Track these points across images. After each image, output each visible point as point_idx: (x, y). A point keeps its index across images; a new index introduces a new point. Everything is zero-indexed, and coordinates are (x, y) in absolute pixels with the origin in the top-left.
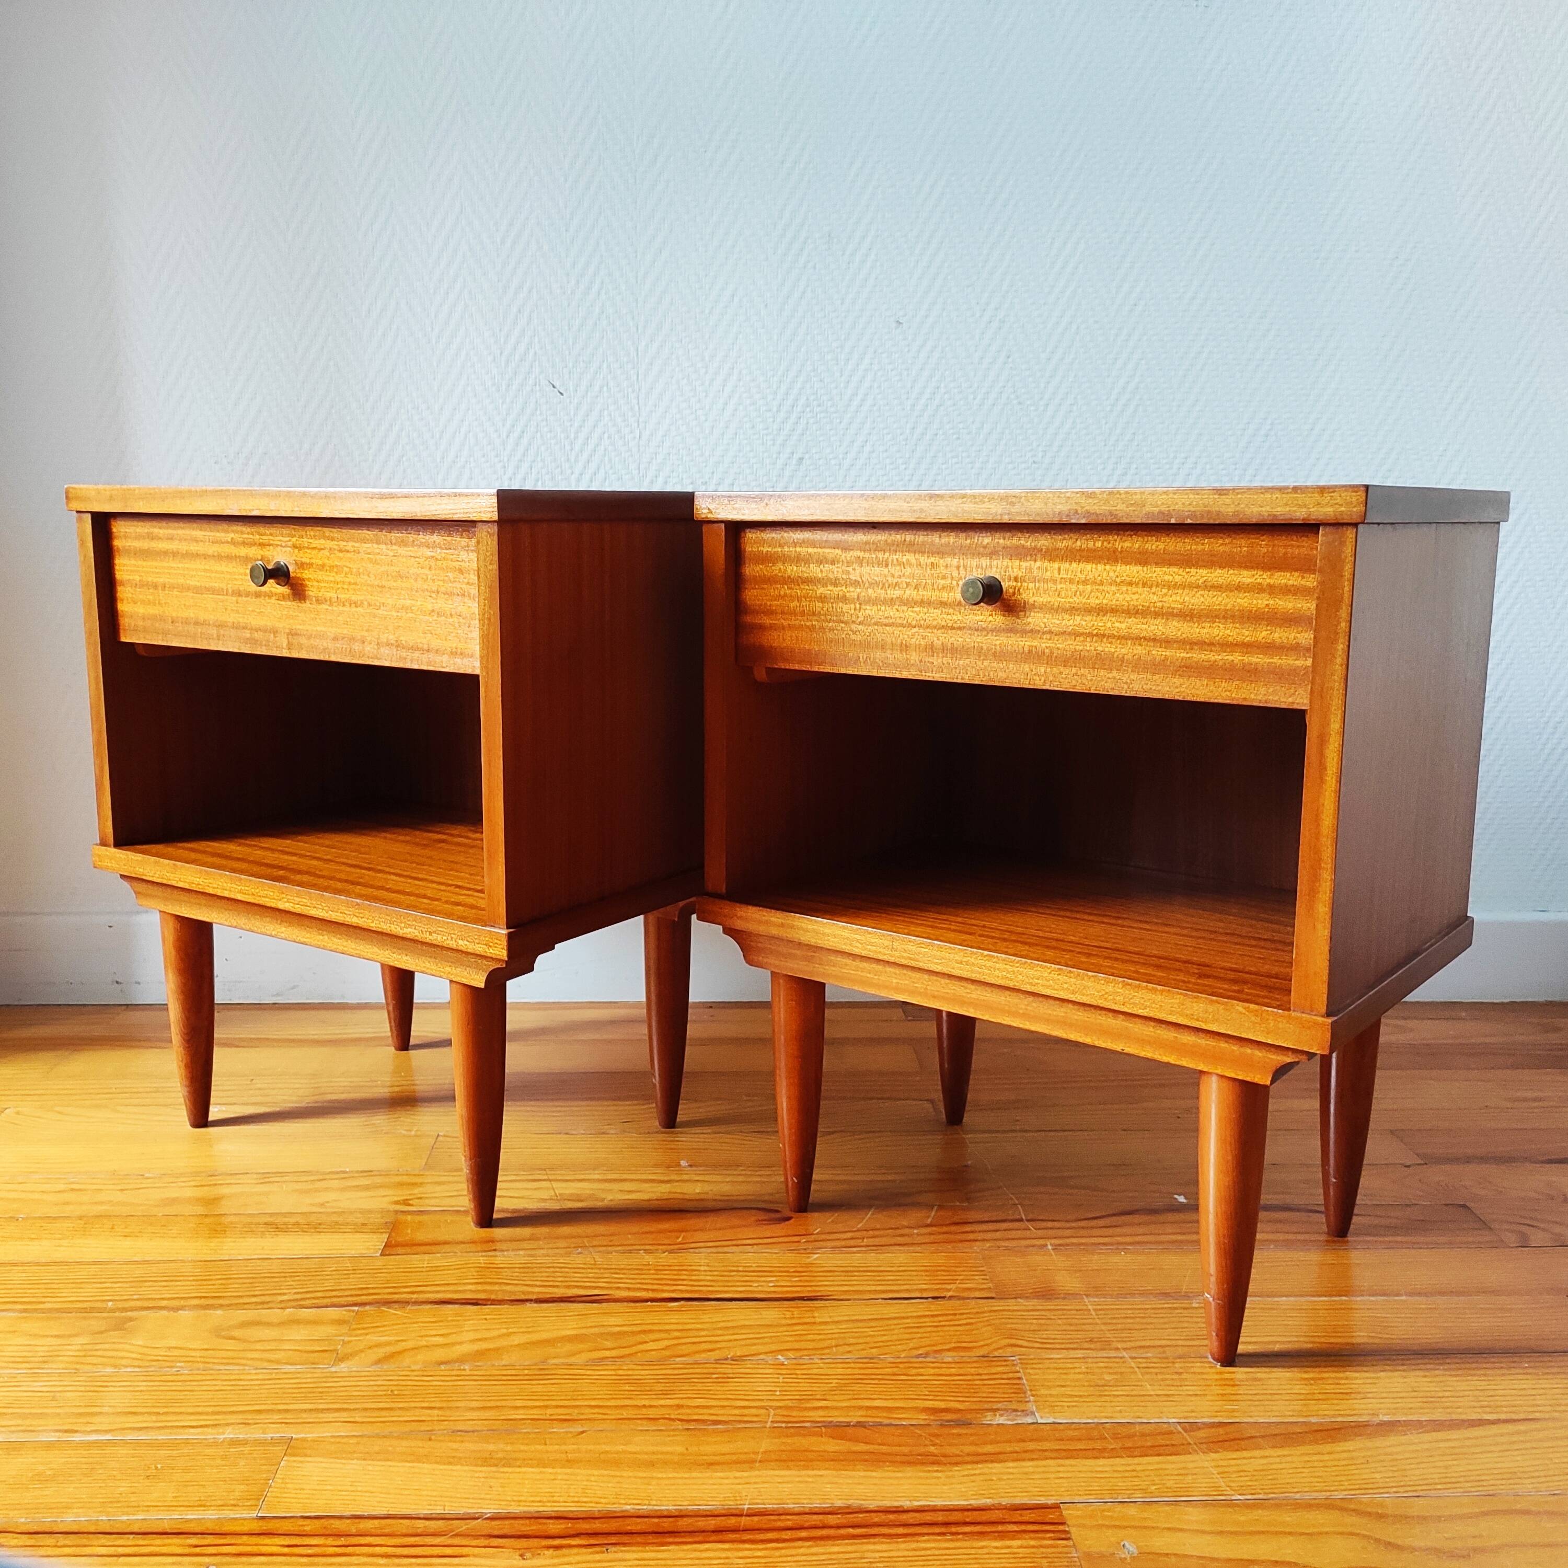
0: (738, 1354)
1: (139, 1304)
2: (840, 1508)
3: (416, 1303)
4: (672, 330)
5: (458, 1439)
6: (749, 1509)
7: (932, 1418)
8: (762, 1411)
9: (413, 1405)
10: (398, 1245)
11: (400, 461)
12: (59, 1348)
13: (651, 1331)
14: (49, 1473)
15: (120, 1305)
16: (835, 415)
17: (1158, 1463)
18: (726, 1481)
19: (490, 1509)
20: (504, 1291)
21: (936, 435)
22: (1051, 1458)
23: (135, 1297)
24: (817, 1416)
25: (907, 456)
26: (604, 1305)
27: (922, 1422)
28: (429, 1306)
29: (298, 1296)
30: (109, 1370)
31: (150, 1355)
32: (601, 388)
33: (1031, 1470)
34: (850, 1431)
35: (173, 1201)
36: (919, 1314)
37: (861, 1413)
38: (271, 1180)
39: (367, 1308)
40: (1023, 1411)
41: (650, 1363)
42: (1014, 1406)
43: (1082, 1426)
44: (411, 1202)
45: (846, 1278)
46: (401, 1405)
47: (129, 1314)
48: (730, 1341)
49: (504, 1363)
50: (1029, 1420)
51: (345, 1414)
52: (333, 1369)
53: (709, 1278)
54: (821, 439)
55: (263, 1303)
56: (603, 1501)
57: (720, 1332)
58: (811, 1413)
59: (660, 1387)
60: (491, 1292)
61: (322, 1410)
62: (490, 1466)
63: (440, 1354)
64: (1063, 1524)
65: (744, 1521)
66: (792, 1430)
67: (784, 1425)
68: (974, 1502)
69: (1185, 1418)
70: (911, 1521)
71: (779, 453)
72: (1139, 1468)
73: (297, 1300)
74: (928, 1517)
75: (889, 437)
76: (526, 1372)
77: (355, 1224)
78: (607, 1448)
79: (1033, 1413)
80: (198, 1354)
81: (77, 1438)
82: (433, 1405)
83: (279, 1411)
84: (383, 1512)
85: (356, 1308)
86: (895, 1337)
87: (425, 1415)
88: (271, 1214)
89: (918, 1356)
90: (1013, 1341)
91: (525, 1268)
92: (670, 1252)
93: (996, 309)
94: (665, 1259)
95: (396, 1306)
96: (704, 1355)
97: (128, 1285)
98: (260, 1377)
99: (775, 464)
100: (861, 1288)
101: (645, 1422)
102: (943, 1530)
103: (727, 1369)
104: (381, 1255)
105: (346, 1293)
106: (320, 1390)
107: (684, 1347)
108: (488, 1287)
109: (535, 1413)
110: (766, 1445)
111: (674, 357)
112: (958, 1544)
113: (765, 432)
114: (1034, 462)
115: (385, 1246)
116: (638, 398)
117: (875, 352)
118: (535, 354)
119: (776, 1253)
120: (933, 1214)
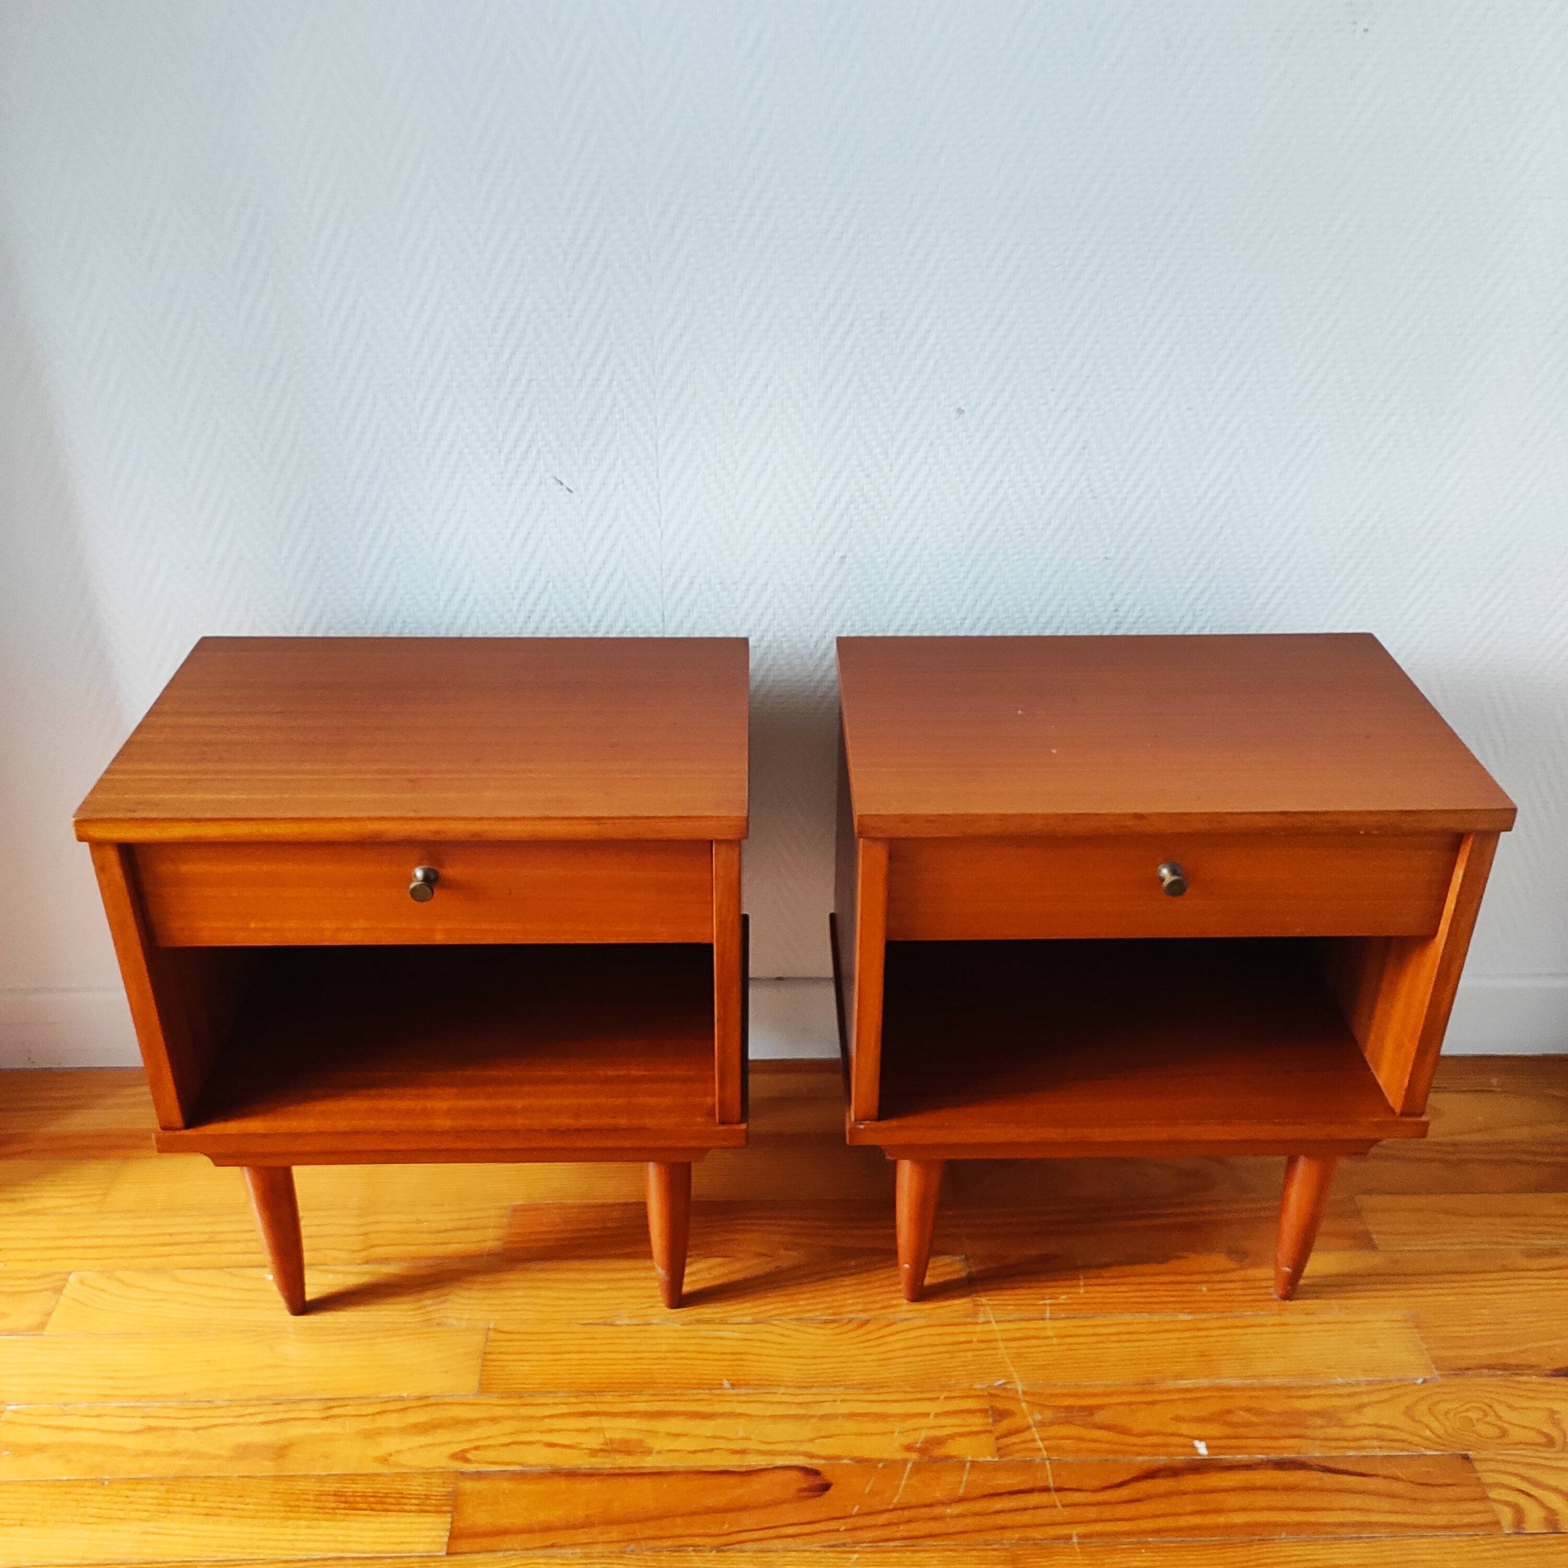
4: (696, 423)
10: (462, 1535)
11: (392, 564)
16: (882, 512)
21: (997, 531)
25: (963, 552)
32: (617, 485)
38: (332, 1412)
44: (466, 1456)
54: (867, 536)
71: (819, 552)
75: (944, 533)
77: (419, 1497)
92: (718, 1548)
93: (1075, 395)
99: (813, 562)
104: (449, 1554)
111: (698, 452)
113: (803, 530)
114: (1106, 558)
115: (450, 1538)
116: (658, 496)
117: (931, 445)
118: (539, 452)
119: (818, 1552)
120: (965, 1478)
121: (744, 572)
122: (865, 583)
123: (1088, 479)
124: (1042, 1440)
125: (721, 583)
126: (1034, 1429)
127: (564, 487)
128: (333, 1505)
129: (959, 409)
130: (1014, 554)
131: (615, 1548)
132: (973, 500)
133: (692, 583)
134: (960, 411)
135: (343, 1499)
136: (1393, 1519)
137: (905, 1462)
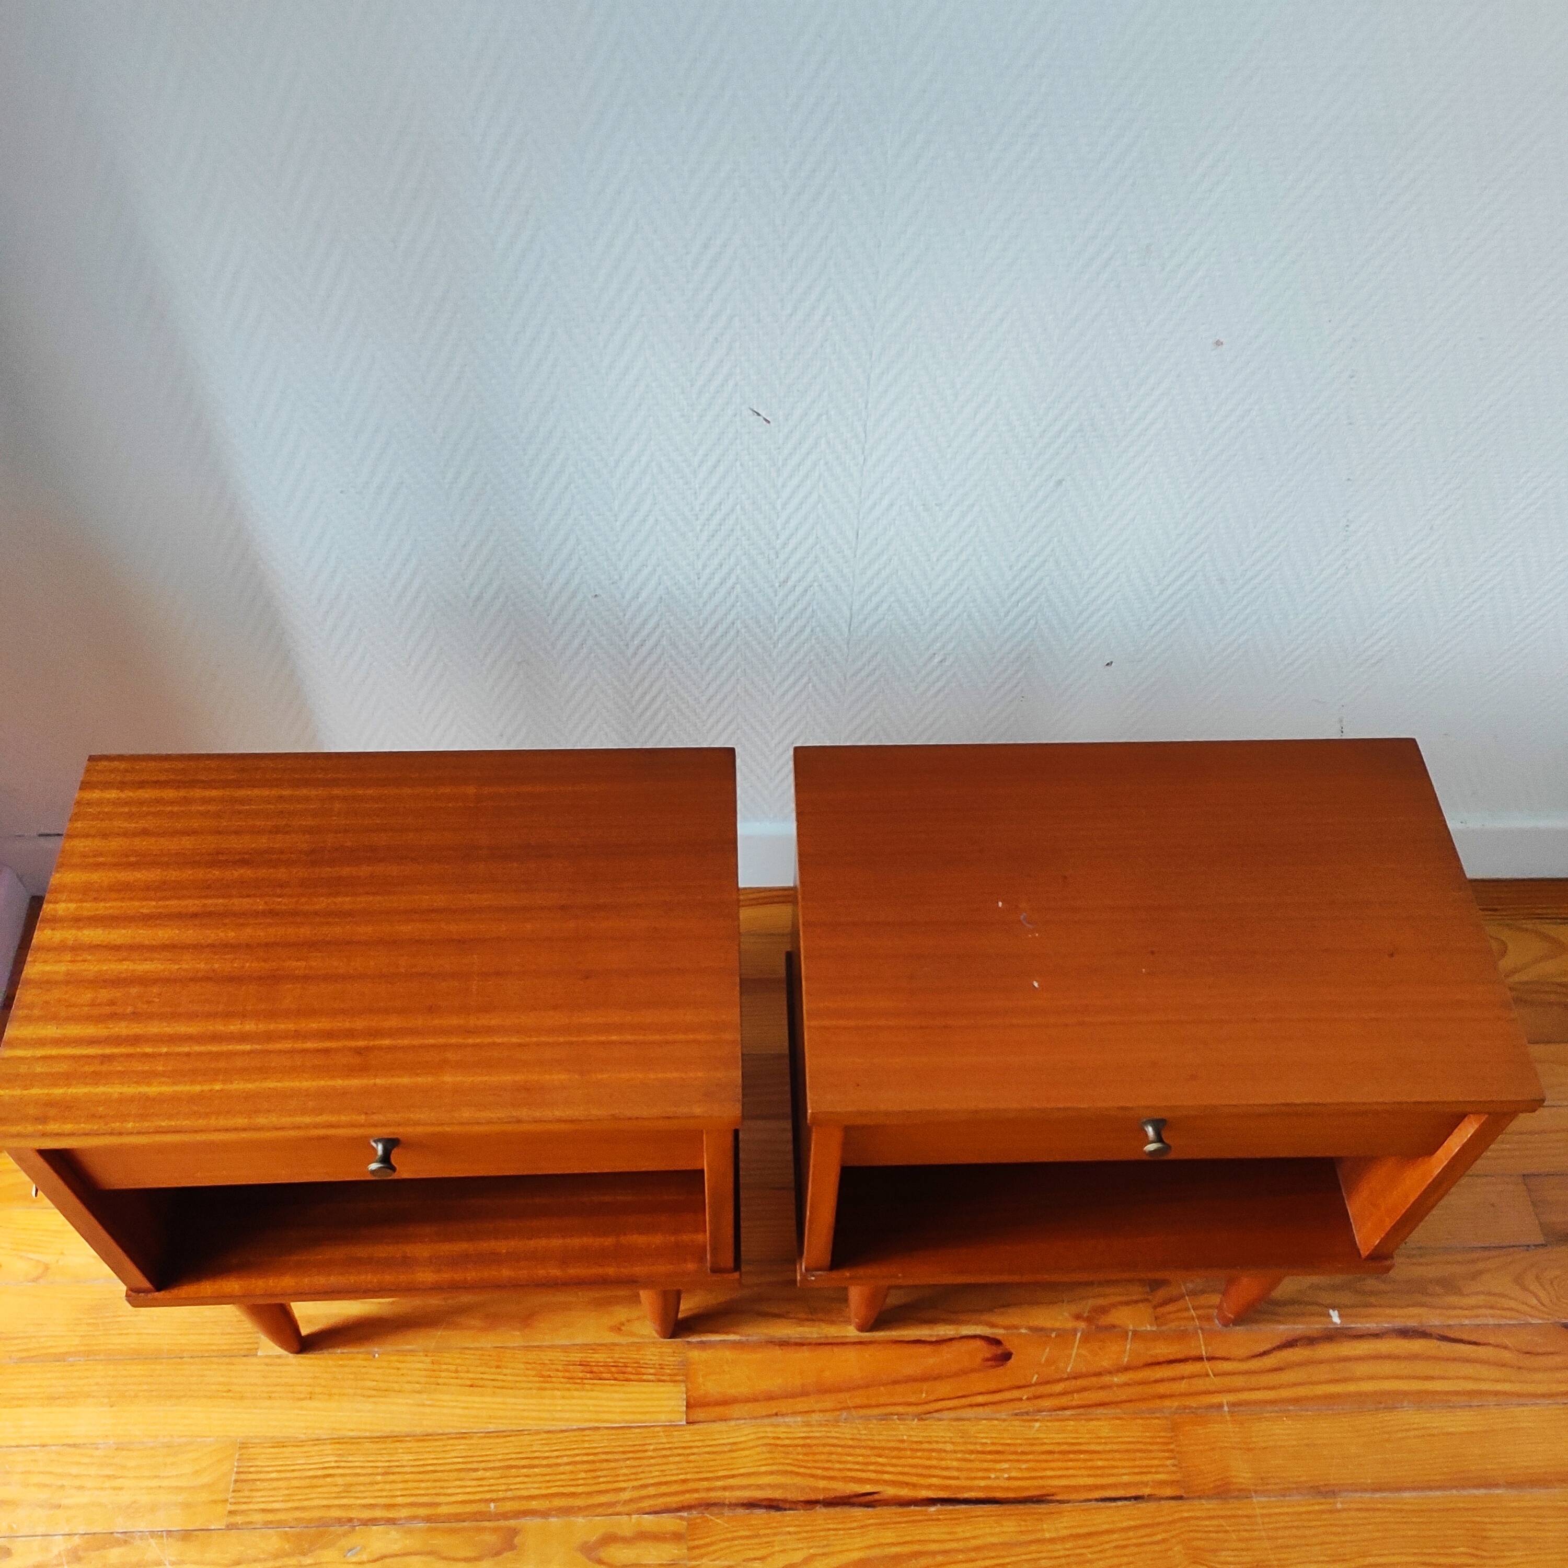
1: (515, 1506)
3: (731, 1505)
4: (917, 356)
10: (696, 1405)
11: (566, 488)
15: (501, 1507)
16: (1111, 439)
21: (1234, 455)
23: (508, 1494)
26: (878, 1510)
28: (740, 1512)
29: (637, 1494)
39: (694, 1513)
45: (1064, 1465)
47: (514, 1522)
53: (955, 1464)
55: (611, 1505)
73: (636, 1500)
85: (685, 1514)
91: (808, 1446)
92: (920, 1417)
93: (1353, 326)
94: (916, 1430)
95: (716, 1511)
99: (1027, 486)
104: (687, 1422)
105: (673, 1489)
111: (915, 384)
113: (1021, 456)
115: (688, 1406)
119: (1004, 1420)
120: (1128, 1347)
121: (951, 495)
124: (1195, 1308)
125: (924, 505)
126: (1187, 1298)
128: (581, 1375)
131: (828, 1416)
133: (891, 505)
135: (588, 1369)
136: (1499, 1387)
137: (1075, 1331)
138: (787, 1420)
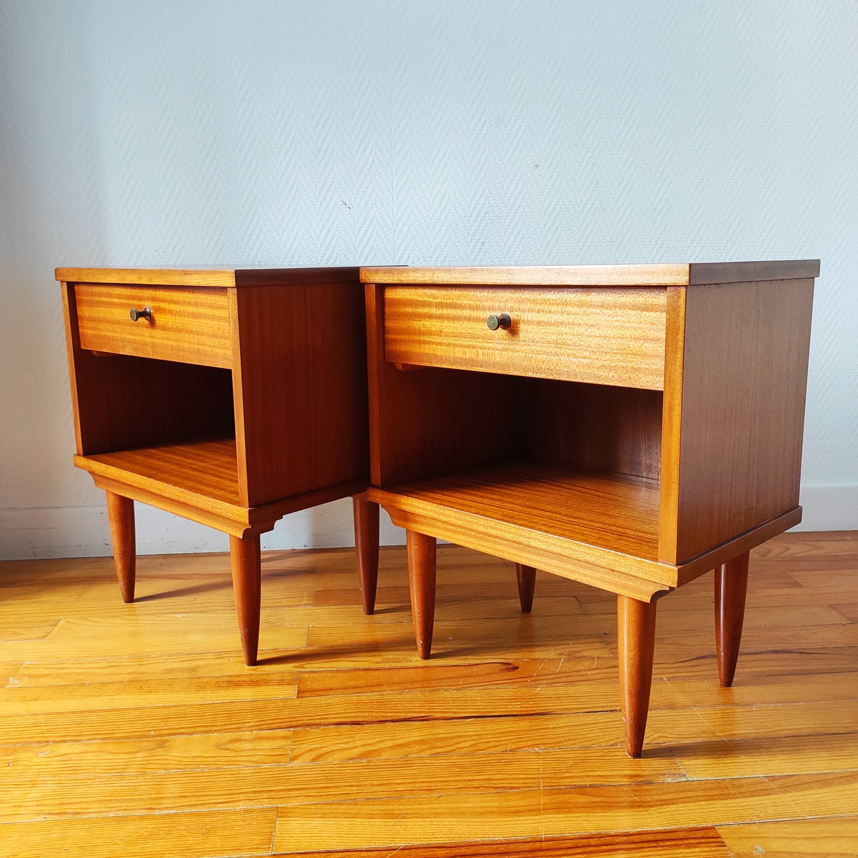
0: (513, 748)
1: (169, 732)
2: (595, 835)
3: (325, 725)
4: (412, 173)
5: (371, 803)
6: (545, 837)
7: (631, 780)
8: (536, 781)
9: (340, 784)
10: (304, 692)
11: (259, 248)
12: (130, 760)
13: (461, 736)
14: (146, 834)
15: (158, 733)
16: (502, 218)
17: (761, 800)
18: (528, 822)
19: (402, 844)
20: (372, 716)
21: (558, 228)
22: (702, 801)
23: (165, 728)
24: (567, 782)
25: (542, 239)
26: (430, 722)
27: (626, 783)
28: (332, 727)
29: (258, 723)
30: (163, 771)
31: (184, 762)
32: (373, 205)
33: (693, 808)
34: (588, 790)
35: (171, 671)
36: (605, 720)
37: (590, 779)
38: (222, 656)
39: (298, 729)
40: (679, 774)
41: (465, 755)
42: (673, 772)
43: (715, 781)
44: (305, 666)
45: (559, 701)
46: (333, 785)
47: (165, 738)
48: (506, 740)
49: (384, 758)
50: (684, 779)
51: (304, 791)
52: (290, 765)
53: (483, 704)
54: (494, 231)
55: (239, 728)
56: (462, 836)
57: (499, 735)
58: (562, 781)
59: (474, 769)
60: (364, 717)
61: (291, 790)
62: (394, 818)
63: (346, 754)
64: (720, 837)
65: (544, 845)
66: (555, 791)
67: (550, 788)
68: (668, 828)
69: (767, 774)
70: (637, 840)
71: (472, 240)
72: (751, 803)
73: (258, 726)
74: (645, 838)
75: (532, 229)
76: (398, 763)
77: (277, 680)
78: (456, 805)
79: (685, 775)
80: (211, 759)
81: (156, 812)
82: (352, 784)
83: (267, 791)
84: (342, 848)
85: (292, 729)
86: (597, 734)
87: (348, 790)
88: (229, 676)
89: (612, 745)
90: (662, 734)
91: (381, 702)
92: (458, 690)
93: (590, 158)
94: (455, 694)
95: (314, 727)
96: (494, 749)
97: (160, 721)
98: (250, 771)
99: (469, 245)
100: (569, 707)
101: (473, 789)
102: (655, 844)
103: (507, 756)
104: (297, 697)
105: (285, 720)
106: (286, 778)
107: (481, 745)
108: (363, 714)
109: (410, 787)
110: (543, 800)
111: (412, 188)
112: (667, 852)
113: (464, 228)
114: (612, 242)
115: (298, 692)
116: (393, 211)
117: (524, 183)
118: (335, 187)
119: (517, 688)
121: (435, 251)
122: (494, 257)
123: (600, 200)
125: (423, 257)
127: (347, 206)
128: (227, 685)
129: (536, 165)
130: (567, 240)
131: (396, 691)
132: (545, 212)
133: (409, 257)
134: (537, 166)
135: (232, 683)
137: (560, 659)
138: (366, 694)
